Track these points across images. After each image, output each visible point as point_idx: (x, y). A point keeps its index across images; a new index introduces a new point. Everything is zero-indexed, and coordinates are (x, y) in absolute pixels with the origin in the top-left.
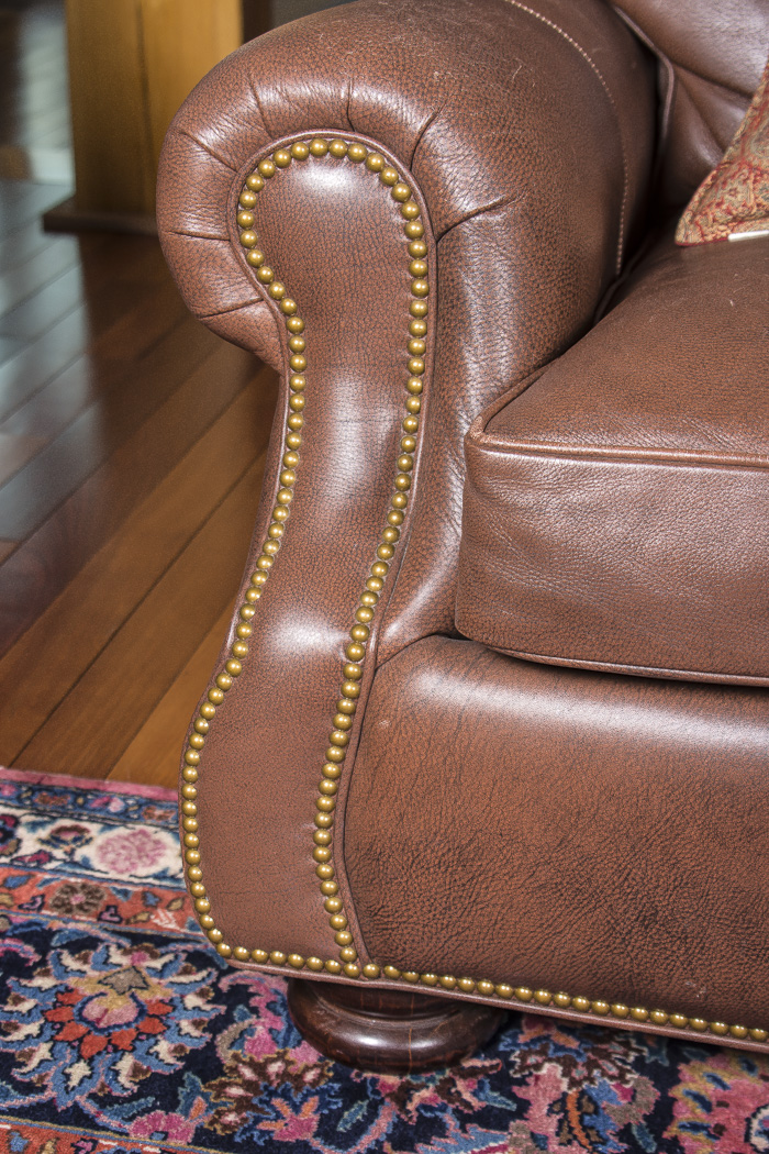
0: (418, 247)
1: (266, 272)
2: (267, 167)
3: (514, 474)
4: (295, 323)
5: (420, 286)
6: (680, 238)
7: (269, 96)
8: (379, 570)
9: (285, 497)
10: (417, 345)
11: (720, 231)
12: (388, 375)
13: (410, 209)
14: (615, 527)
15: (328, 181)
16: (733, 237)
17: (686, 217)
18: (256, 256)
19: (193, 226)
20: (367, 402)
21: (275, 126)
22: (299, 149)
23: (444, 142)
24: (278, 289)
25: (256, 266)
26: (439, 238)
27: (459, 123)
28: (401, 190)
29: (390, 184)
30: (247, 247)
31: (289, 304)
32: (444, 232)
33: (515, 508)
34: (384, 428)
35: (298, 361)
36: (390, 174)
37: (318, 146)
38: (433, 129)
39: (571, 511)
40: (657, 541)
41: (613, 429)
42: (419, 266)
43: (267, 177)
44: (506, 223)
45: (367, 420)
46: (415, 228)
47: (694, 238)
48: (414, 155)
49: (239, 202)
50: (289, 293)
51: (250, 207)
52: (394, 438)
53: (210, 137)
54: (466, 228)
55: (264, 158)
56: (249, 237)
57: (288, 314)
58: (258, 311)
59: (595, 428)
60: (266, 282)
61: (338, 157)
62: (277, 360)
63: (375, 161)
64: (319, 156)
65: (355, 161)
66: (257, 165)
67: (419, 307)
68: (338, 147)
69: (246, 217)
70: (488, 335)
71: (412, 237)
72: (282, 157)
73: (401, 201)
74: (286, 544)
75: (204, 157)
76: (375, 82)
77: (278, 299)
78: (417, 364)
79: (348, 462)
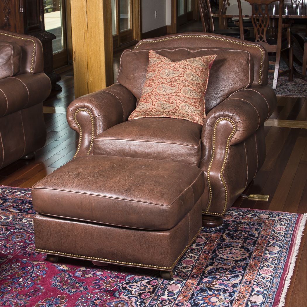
0: (92, 120)
1: (77, 123)
2: (77, 112)
3: (97, 141)
4: (80, 128)
5: (93, 124)
6: (128, 119)
7: (77, 105)
8: (88, 154)
9: (79, 147)
10: (93, 130)
11: (133, 118)
12: (90, 133)
13: (91, 116)
14: (107, 146)
15: (84, 113)
16: (135, 119)
17: (130, 117)
18: (76, 121)
19: (70, 118)
20: (89, 136)
21: (78, 108)
22: (80, 110)
23: (94, 109)
24: (78, 124)
25: (76, 122)
26: (94, 119)
27: (96, 107)
28: (90, 114)
29: (89, 113)
30: (75, 120)
31: (80, 126)
32: (95, 118)
33: (97, 144)
34: (90, 139)
35: (81, 132)
36: (89, 112)
37: (82, 110)
38: (93, 108)
39: (102, 144)
40: (110, 147)
41: (106, 137)
42: (92, 122)
43: (77, 113)
44: (101, 117)
45: (89, 138)
46: (92, 118)
47: (130, 119)
48: (91, 110)
49: (74, 115)
50: (80, 125)
51: (75, 116)
52: (91, 140)
53: (71, 109)
54: (97, 118)
55: (77, 111)
56: (75, 119)
57: (80, 127)
58: (77, 127)
59: (105, 137)
60: (77, 124)
61: (84, 111)
62: (79, 132)
63: (88, 111)
64: (82, 111)
65: (86, 111)
66: (76, 112)
67: (93, 126)
68: (84, 110)
69: (75, 117)
70: (100, 129)
71: (92, 119)
72: (78, 111)
73: (90, 115)
74: (79, 151)
75: (71, 111)
76: (87, 103)
77: (79, 125)
78: (93, 132)
79: (86, 143)
